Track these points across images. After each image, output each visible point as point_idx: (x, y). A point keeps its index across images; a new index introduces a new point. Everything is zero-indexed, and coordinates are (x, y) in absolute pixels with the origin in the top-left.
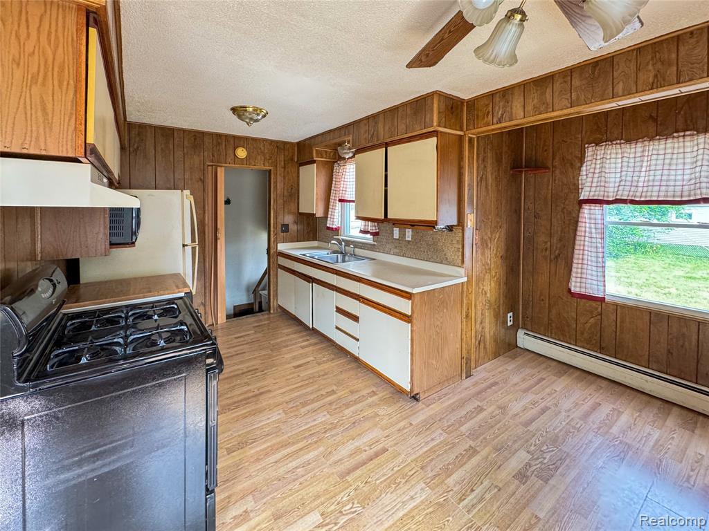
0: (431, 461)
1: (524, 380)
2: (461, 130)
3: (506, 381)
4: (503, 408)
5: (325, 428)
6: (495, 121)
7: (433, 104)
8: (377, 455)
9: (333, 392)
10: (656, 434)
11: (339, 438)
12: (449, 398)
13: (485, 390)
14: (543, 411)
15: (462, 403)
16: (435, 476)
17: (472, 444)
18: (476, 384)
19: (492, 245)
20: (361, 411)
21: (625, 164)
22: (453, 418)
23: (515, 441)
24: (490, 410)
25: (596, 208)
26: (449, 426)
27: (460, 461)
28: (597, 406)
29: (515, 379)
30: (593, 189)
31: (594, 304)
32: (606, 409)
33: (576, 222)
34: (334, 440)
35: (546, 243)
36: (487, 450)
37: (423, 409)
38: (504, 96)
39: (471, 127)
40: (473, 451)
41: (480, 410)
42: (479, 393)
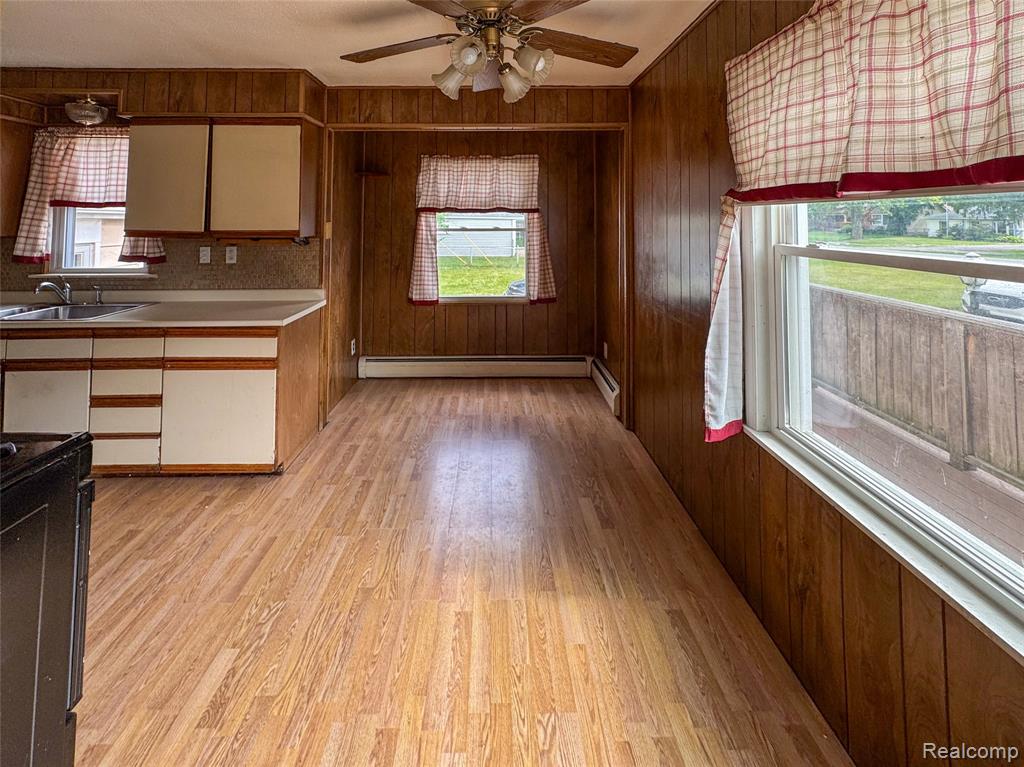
0: (333, 515)
1: (379, 405)
2: (322, 121)
3: (364, 413)
4: (375, 436)
5: (158, 576)
6: (362, 119)
7: (298, 83)
8: (265, 550)
9: (132, 534)
10: (482, 401)
11: (193, 572)
12: (316, 454)
13: (349, 429)
14: (408, 421)
15: (333, 451)
16: (345, 524)
17: (363, 478)
18: (336, 429)
19: (341, 261)
20: (205, 525)
21: (451, 176)
22: (332, 468)
23: (398, 456)
24: (364, 442)
25: (430, 216)
26: (332, 479)
27: (361, 497)
28: (441, 402)
29: (372, 407)
30: (429, 198)
31: (429, 309)
32: (448, 399)
33: (414, 230)
34: (188, 577)
35: (387, 254)
36: (379, 475)
37: (292, 479)
38: (372, 95)
39: (334, 120)
40: (367, 484)
41: (355, 448)
42: (345, 434)
